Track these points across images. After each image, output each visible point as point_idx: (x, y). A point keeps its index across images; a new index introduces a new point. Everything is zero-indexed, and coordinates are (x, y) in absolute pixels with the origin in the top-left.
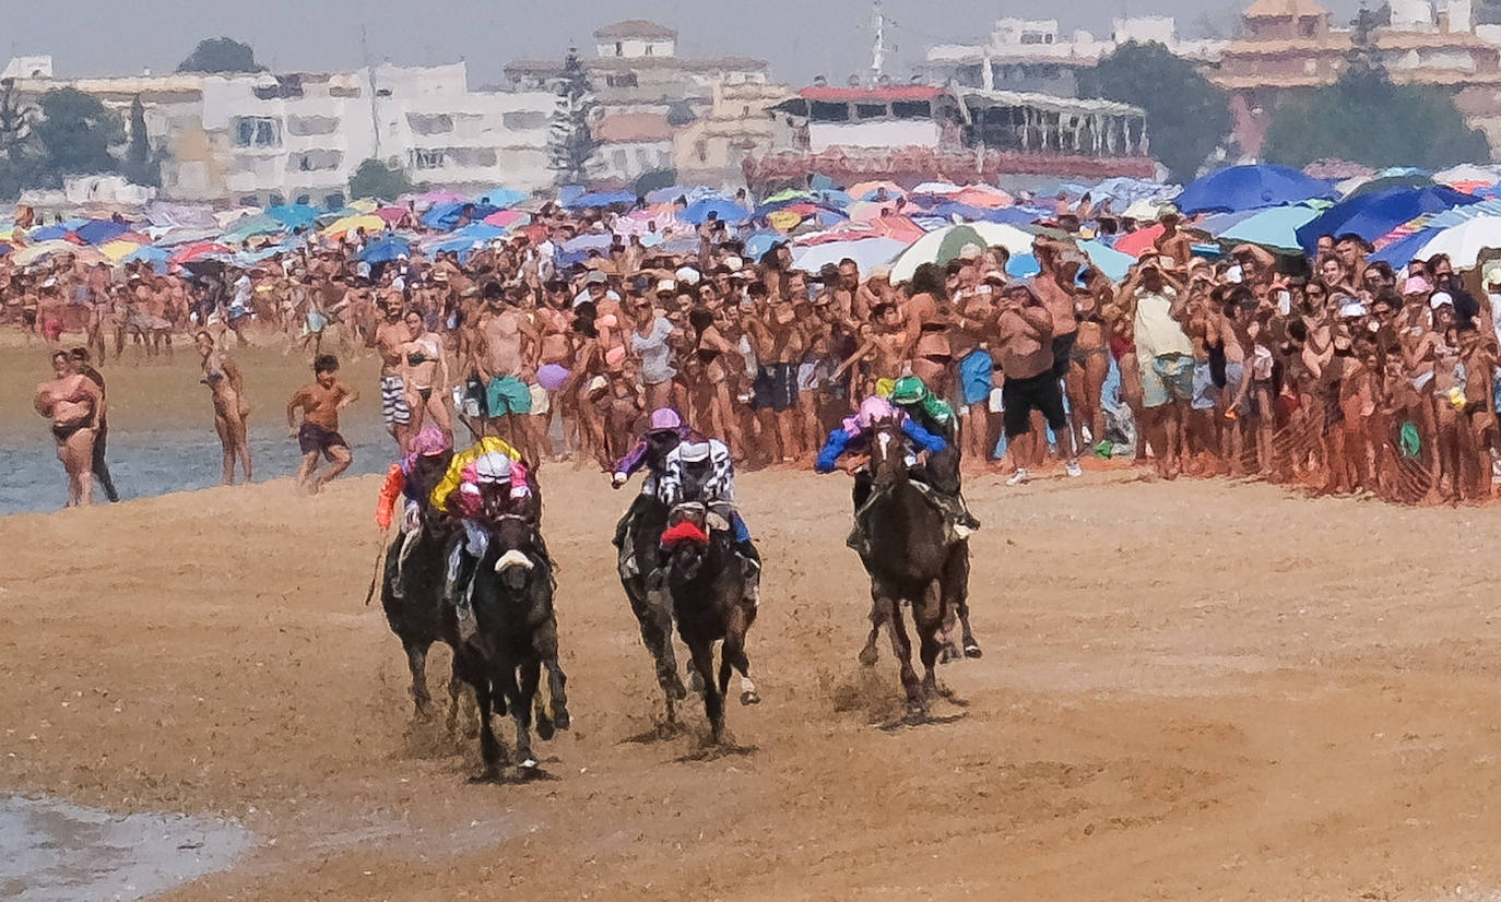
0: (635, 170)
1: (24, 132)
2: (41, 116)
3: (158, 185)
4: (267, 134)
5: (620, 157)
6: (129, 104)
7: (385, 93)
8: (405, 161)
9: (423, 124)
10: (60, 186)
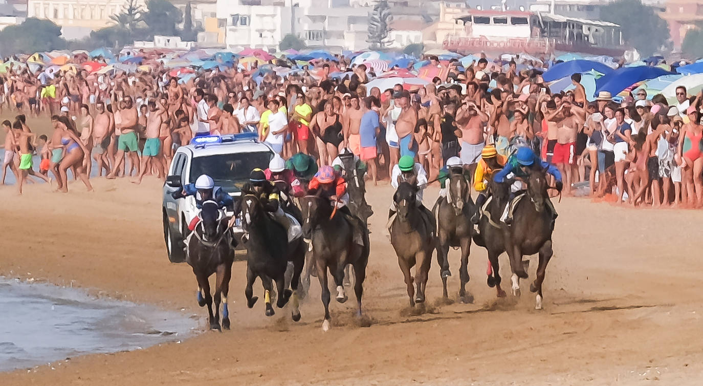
0: (406, 43)
1: (138, 16)
2: (146, 10)
3: (195, 40)
4: (244, 21)
5: (399, 38)
6: (185, 6)
7: (297, 5)
8: (303, 36)
9: (314, 19)
10: (152, 40)
